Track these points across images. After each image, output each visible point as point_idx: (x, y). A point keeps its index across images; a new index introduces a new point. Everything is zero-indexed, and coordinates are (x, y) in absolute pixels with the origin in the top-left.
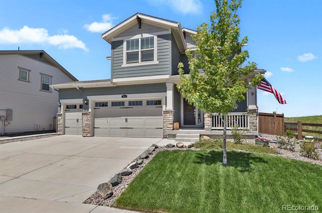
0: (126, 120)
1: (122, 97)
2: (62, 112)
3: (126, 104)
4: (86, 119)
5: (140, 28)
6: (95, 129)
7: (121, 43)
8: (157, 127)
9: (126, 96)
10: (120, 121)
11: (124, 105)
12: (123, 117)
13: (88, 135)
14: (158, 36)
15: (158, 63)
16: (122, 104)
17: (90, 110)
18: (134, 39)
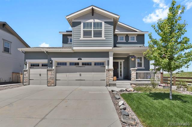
0: (80, 75)
1: (78, 59)
2: (27, 69)
3: (80, 65)
4: (50, 74)
5: (93, 15)
6: (57, 81)
7: (80, 23)
8: (101, 79)
9: (81, 59)
10: (76, 76)
11: (79, 65)
12: (78, 73)
13: (52, 85)
14: (105, 22)
15: (105, 39)
16: (77, 64)
17: (54, 68)
18: (89, 22)
